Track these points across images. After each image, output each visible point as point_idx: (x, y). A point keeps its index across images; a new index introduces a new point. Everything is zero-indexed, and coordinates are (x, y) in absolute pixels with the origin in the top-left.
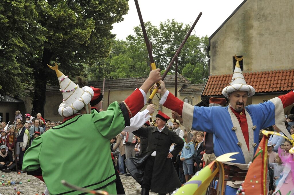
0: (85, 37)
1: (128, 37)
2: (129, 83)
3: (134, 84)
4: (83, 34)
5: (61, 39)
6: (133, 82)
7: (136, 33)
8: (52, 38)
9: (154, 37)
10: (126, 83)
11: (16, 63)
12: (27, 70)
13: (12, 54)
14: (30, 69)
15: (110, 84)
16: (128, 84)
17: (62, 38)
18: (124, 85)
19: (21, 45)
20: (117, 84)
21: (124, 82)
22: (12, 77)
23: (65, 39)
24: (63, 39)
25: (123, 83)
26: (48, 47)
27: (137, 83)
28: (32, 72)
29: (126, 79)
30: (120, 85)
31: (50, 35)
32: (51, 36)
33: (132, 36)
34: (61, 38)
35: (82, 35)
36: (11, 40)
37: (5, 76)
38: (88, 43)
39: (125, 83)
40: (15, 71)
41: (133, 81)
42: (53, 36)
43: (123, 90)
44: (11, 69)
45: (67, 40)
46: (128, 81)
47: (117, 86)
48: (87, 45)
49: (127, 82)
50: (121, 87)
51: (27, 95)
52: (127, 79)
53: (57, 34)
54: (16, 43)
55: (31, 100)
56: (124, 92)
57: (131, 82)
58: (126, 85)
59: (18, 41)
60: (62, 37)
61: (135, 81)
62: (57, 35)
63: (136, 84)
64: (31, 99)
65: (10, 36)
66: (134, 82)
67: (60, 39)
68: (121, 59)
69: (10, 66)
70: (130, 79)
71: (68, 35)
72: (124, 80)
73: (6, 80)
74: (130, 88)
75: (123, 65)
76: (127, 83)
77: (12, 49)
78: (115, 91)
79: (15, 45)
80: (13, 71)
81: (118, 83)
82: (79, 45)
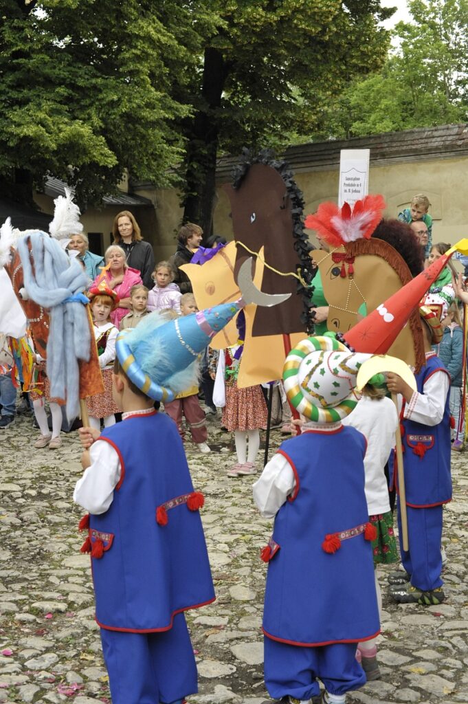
0: (325, 12)
1: (396, 29)
2: (439, 139)
3: (454, 143)
4: (320, 5)
5: (258, 23)
6: (450, 138)
7: (413, 16)
8: (236, 21)
9: (461, 26)
10: (429, 140)
11: (153, 89)
12: (177, 110)
13: (138, 65)
14: (185, 107)
15: (386, 145)
16: (436, 143)
17: (263, 19)
18: (424, 145)
19: (163, 39)
20: (405, 143)
21: (425, 138)
22: (142, 130)
23: (271, 24)
24: (265, 21)
25: (423, 141)
26: (226, 47)
27: (464, 139)
28: (190, 115)
29: (429, 131)
30: (414, 147)
31: (229, 11)
32: (230, 14)
33: (405, 23)
34: (259, 20)
35: (318, 8)
36: (135, 27)
37: (123, 130)
38: (330, 31)
39: (426, 140)
40: (150, 113)
41: (450, 135)
42: (236, 15)
43: (421, 161)
44: (139, 106)
45: (274, 24)
46: (436, 134)
47: (406, 151)
48: (327, 38)
49: (433, 137)
50: (417, 153)
51: (180, 179)
52: (432, 131)
53: (249, 10)
54: (149, 33)
55: (179, 195)
56: (423, 166)
57: (444, 139)
58: (430, 145)
59: (154, 28)
60: (262, 16)
61: (457, 134)
62: (248, 13)
63: (460, 143)
64: (179, 192)
65: (132, 14)
66: (454, 137)
67: (256, 22)
68: (379, 85)
69: (137, 98)
70: (441, 130)
71: (278, 11)
72: (424, 132)
73: (126, 139)
74: (444, 155)
75: (384, 103)
76: (434, 140)
77: (140, 50)
78: (398, 163)
79: (148, 39)
80: (146, 113)
81: (409, 142)
82: (305, 39)
